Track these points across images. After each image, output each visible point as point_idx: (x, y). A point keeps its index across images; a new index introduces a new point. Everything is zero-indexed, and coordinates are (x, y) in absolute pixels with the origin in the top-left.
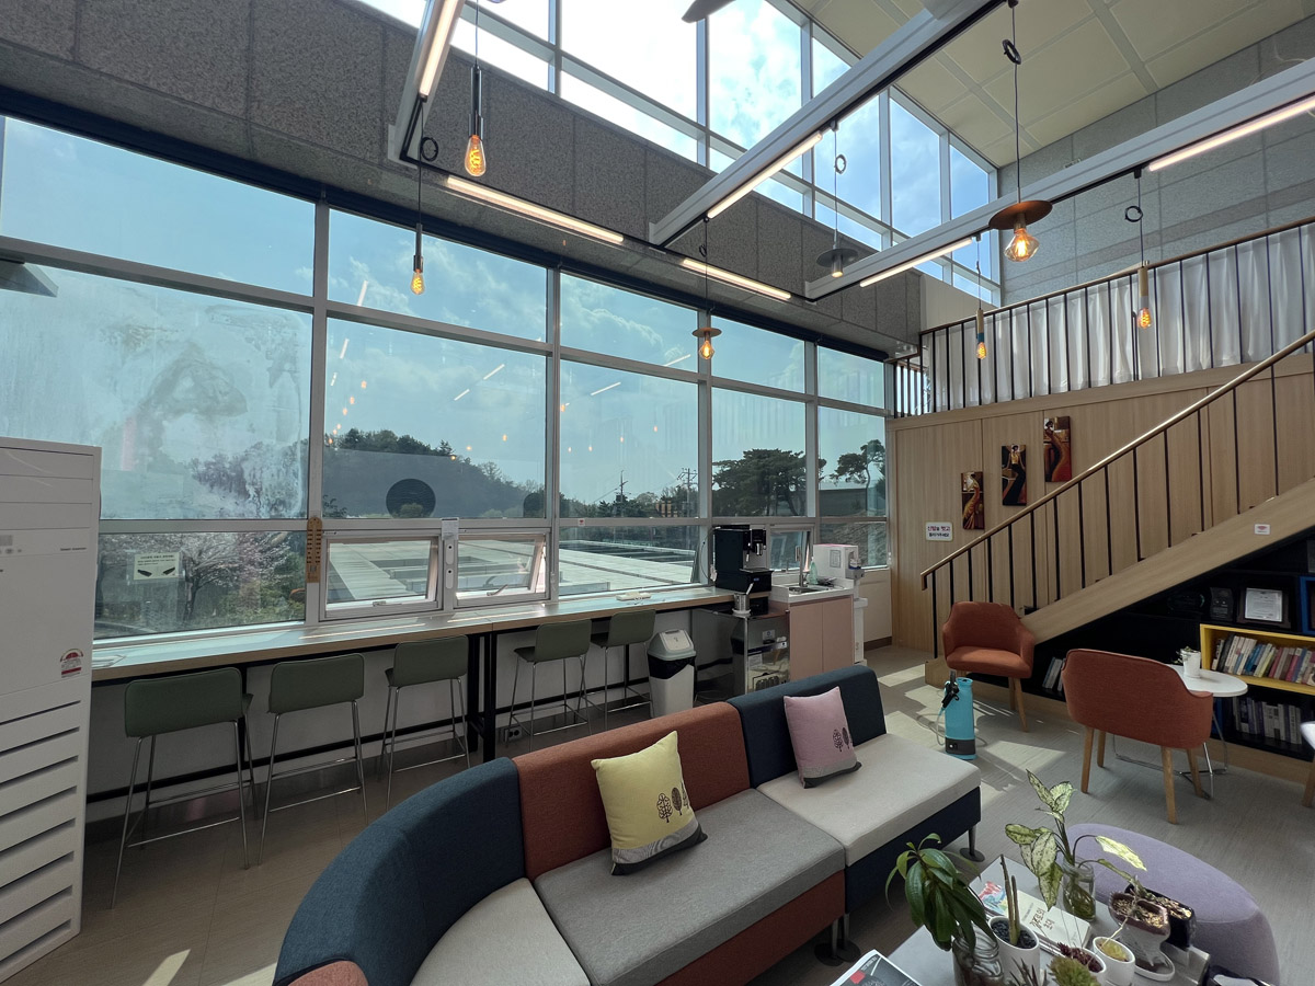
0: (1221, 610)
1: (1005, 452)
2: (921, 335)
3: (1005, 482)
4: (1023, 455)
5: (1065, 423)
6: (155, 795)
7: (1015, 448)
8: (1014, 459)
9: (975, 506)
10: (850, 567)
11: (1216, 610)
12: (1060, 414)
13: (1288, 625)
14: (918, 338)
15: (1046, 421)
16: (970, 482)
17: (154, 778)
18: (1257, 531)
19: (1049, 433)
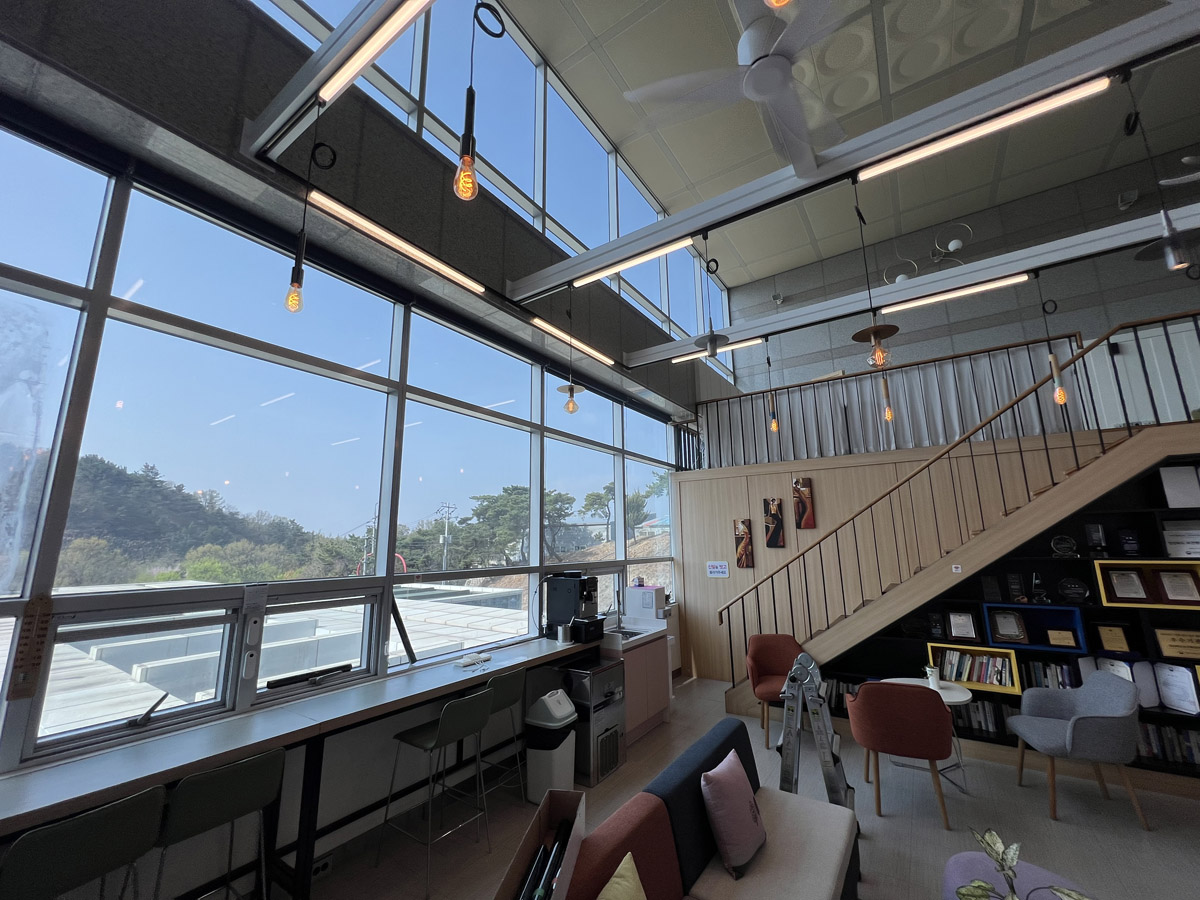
0: (937, 631)
1: (766, 503)
2: (697, 404)
3: (767, 528)
4: (780, 506)
5: (808, 483)
7: (773, 500)
8: (773, 509)
9: (745, 548)
11: (934, 631)
12: (803, 475)
13: (979, 640)
14: (694, 407)
15: (794, 480)
16: (741, 528)
18: (954, 570)
19: (796, 490)
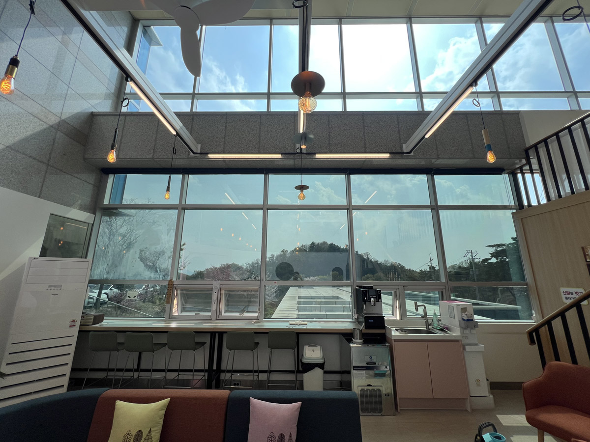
2: (527, 151)
6: (111, 373)
10: (463, 320)
14: (524, 153)
17: (110, 368)
